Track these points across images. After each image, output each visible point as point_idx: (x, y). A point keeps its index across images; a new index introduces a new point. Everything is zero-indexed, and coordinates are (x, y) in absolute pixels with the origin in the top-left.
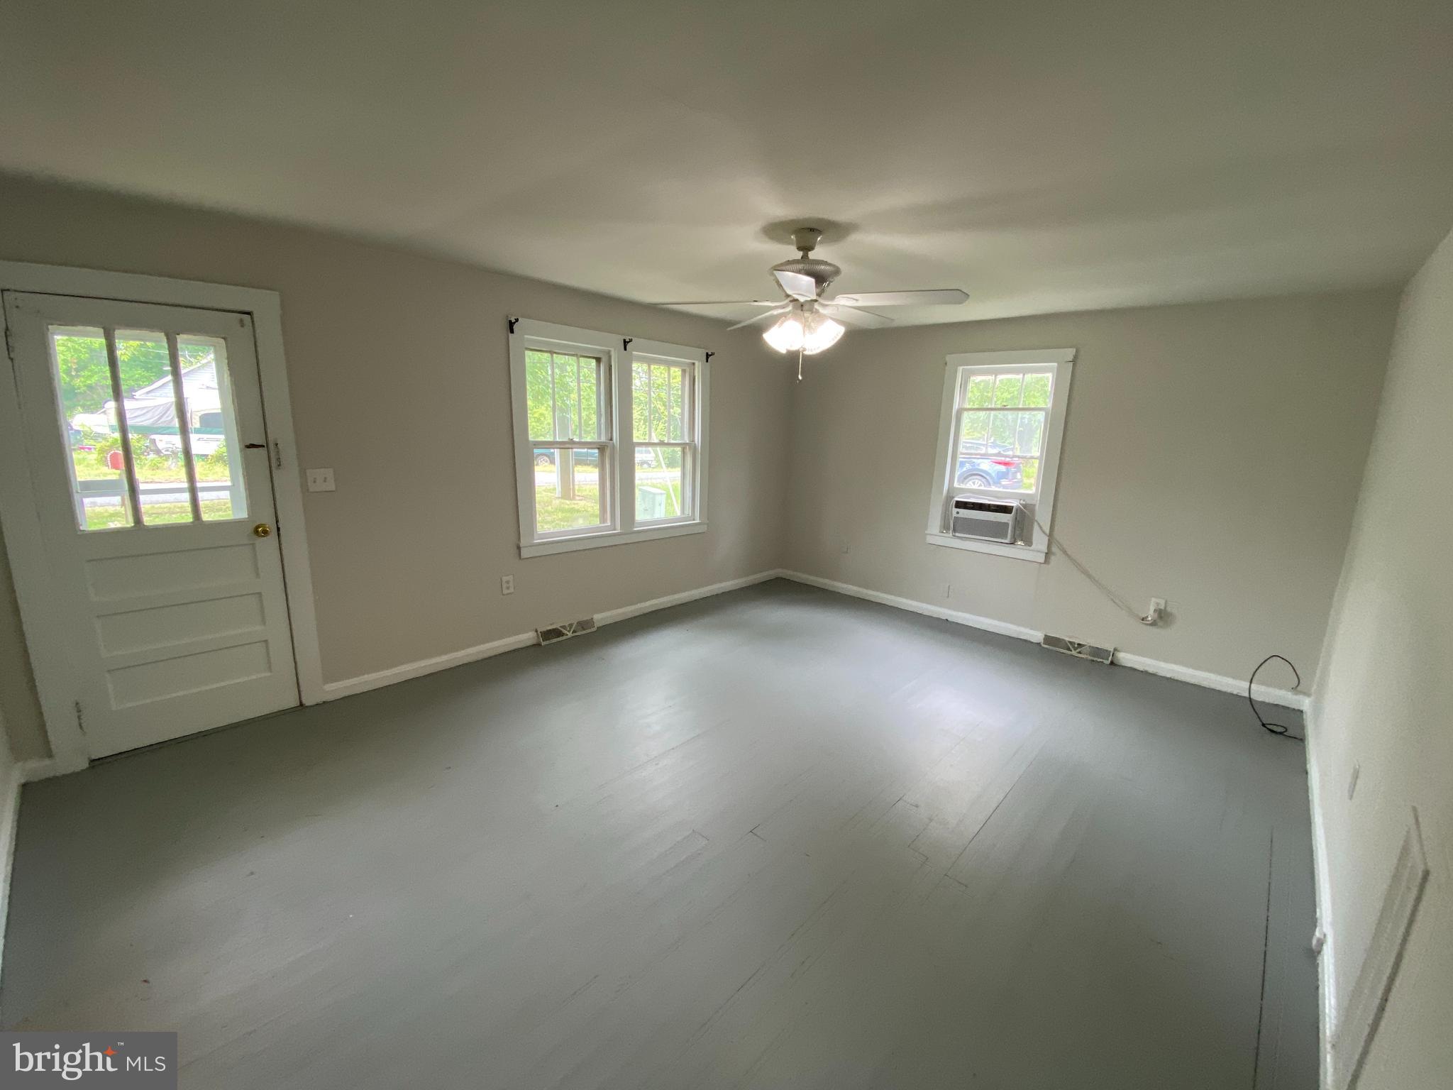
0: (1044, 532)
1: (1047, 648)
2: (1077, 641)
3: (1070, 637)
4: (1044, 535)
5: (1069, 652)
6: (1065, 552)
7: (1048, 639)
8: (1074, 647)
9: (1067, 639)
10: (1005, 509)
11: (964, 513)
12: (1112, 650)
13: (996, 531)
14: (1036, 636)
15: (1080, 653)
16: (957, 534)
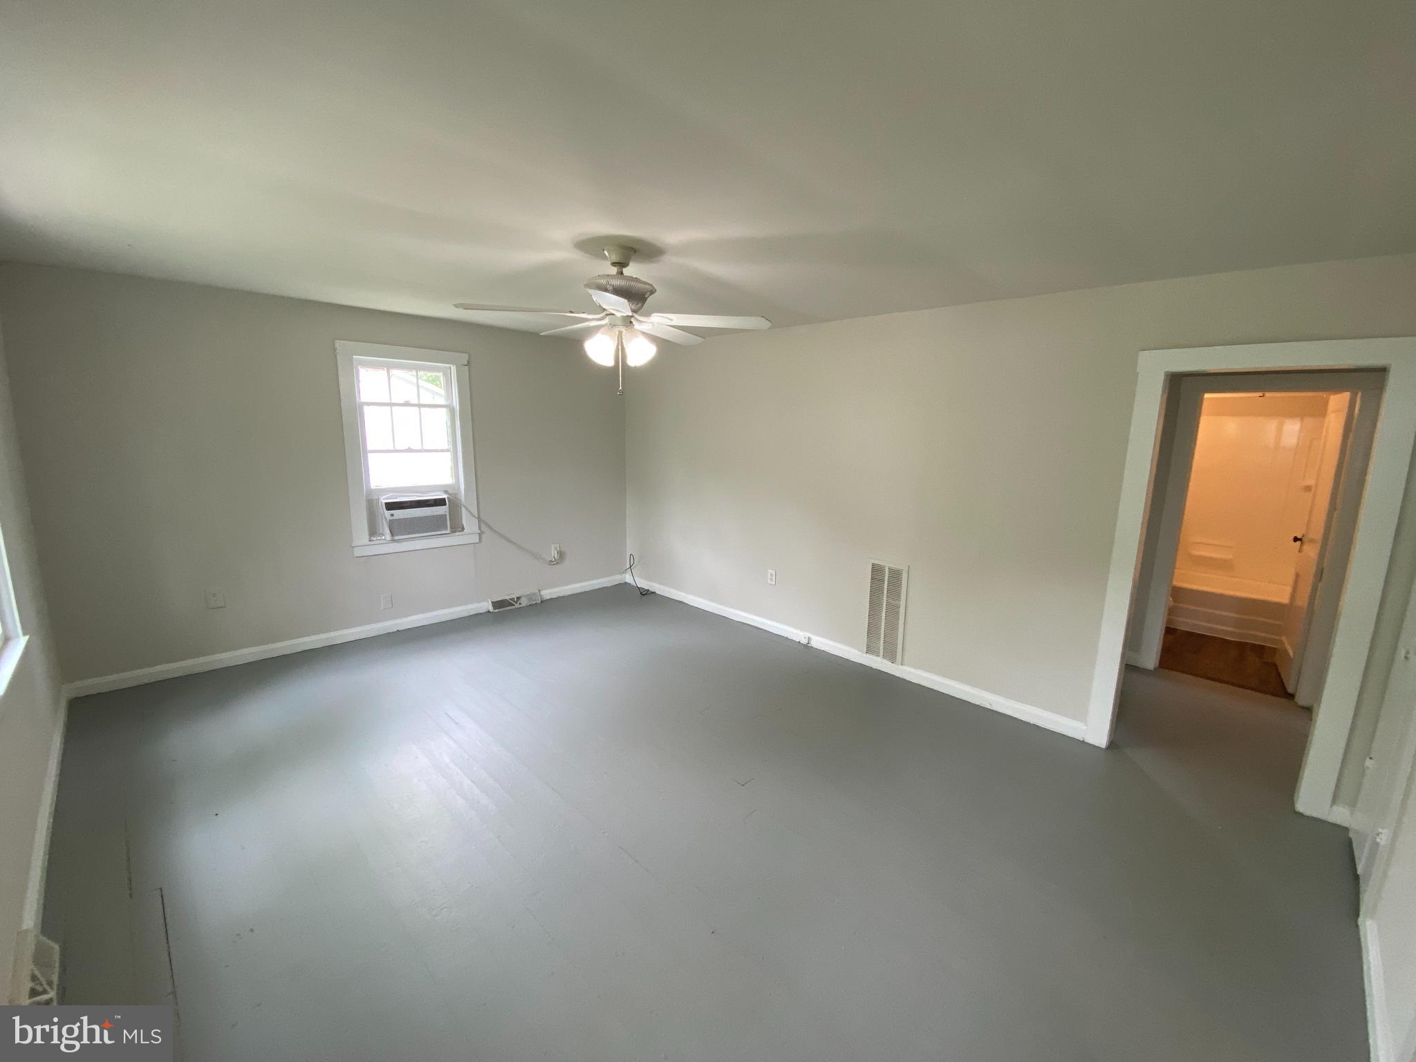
0: (474, 516)
1: (498, 612)
2: (515, 596)
3: (509, 595)
4: (473, 518)
5: (512, 607)
6: (491, 529)
7: (497, 604)
8: (515, 602)
9: (507, 598)
10: (440, 502)
11: (399, 514)
12: (537, 591)
13: (434, 525)
14: (487, 606)
15: (520, 604)
16: (396, 538)
